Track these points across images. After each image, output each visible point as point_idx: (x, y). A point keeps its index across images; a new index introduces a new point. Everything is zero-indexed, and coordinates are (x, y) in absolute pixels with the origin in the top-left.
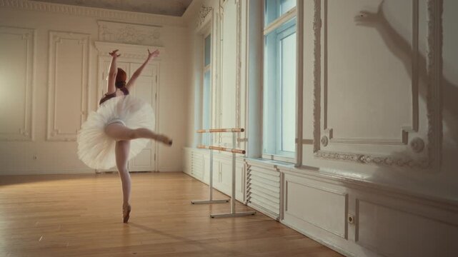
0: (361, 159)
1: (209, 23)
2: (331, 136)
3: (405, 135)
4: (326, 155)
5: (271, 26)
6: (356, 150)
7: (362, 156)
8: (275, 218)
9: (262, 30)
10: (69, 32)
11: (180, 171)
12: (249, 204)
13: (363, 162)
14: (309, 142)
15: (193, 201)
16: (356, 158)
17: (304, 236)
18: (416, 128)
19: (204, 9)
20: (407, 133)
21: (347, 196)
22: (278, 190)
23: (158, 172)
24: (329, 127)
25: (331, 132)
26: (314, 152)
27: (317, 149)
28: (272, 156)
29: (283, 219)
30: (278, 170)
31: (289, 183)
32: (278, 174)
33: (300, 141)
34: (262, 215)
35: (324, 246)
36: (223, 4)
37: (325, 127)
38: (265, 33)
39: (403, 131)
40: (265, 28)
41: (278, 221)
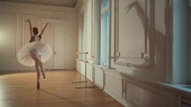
0: (128, 65)
1: (83, 10)
2: (120, 55)
3: (142, 55)
4: (118, 63)
5: (104, 10)
6: (127, 61)
7: (129, 64)
8: (102, 88)
9: (100, 13)
10: (30, 15)
11: (74, 69)
12: (94, 83)
13: (129, 66)
14: (113, 58)
15: (72, 82)
16: (127, 64)
17: (110, 96)
18: (146, 52)
19: (82, 4)
20: (143, 54)
21: (123, 80)
22: (103, 77)
23: (66, 70)
24: (119, 52)
25: (120, 53)
26: (114, 62)
27: (115, 61)
28: (103, 63)
29: (104, 89)
30: (102, 69)
31: (106, 75)
32: (103, 71)
33: (110, 58)
34: (98, 87)
35: (116, 101)
36: (87, 2)
37: (118, 52)
38: (101, 13)
39: (142, 53)
40: (101, 11)
41: (102, 90)
